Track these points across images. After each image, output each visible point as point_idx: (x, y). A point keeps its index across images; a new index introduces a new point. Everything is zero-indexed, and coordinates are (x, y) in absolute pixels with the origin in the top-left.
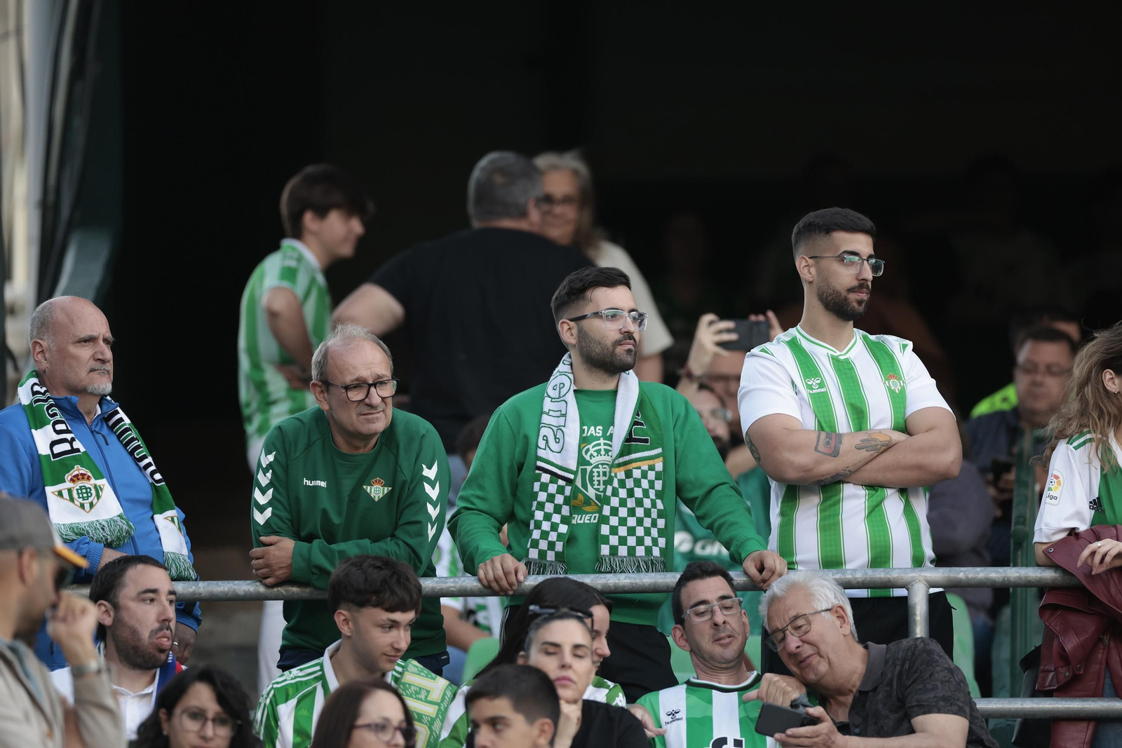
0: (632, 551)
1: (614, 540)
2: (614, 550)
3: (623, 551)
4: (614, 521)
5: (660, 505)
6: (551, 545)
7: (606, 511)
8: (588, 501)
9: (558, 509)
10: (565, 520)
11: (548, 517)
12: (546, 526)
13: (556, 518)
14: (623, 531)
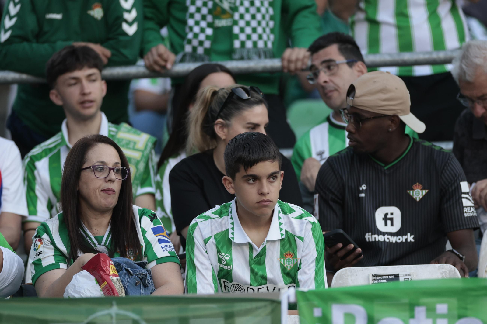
0: (255, 44)
1: (243, 37)
2: (243, 44)
3: (249, 44)
4: (242, 23)
5: (271, 11)
6: (201, 43)
7: (237, 16)
8: (224, 11)
9: (204, 18)
10: (210, 25)
11: (197, 23)
12: (196, 29)
13: (203, 24)
14: (248, 30)
